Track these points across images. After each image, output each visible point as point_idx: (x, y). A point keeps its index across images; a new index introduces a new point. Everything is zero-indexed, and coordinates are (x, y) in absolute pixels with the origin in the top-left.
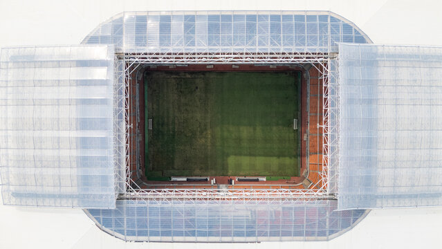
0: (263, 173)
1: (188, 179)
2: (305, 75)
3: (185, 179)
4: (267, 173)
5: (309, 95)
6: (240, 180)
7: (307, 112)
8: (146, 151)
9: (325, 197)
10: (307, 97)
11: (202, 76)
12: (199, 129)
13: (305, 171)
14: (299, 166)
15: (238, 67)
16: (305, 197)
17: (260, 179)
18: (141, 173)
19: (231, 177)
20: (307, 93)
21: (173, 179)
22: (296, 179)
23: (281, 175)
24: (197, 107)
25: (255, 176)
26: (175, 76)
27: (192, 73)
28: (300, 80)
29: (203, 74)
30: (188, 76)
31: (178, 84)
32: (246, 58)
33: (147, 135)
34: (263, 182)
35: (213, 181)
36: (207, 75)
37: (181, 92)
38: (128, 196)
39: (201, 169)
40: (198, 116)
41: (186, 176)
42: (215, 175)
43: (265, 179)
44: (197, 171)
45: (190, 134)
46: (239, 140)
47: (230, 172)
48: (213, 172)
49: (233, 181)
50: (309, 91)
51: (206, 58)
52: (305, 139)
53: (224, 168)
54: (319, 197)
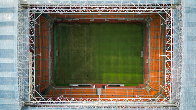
0: (123, 82)
1: (79, 85)
2: (147, 25)
3: (77, 85)
4: (125, 82)
5: (150, 37)
6: (109, 86)
7: (148, 47)
8: (55, 69)
9: (168, 105)
10: (148, 38)
11: (87, 26)
12: (86, 56)
13: (147, 81)
14: (144, 78)
15: (108, 20)
16: (154, 105)
17: (121, 85)
18: (52, 82)
19: (104, 84)
20: (148, 36)
21: (71, 85)
22: (142, 85)
23: (133, 83)
24: (84, 43)
25: (118, 83)
26: (72, 26)
27: (82, 24)
28: (144, 28)
29: (88, 25)
30: (79, 26)
31: (73, 30)
32: (114, 8)
33: (55, 60)
34: (122, 87)
35: (94, 86)
36: (90, 25)
37: (75, 35)
38: (31, 104)
39: (87, 79)
40: (86, 49)
41: (78, 83)
42: (95, 83)
43: (123, 85)
44: (85, 81)
45: (80, 59)
46: (109, 63)
47: (104, 81)
48: (94, 81)
49: (105, 87)
50: (149, 34)
51: (86, 8)
52: (147, 63)
53: (101, 79)
54: (164, 105)
